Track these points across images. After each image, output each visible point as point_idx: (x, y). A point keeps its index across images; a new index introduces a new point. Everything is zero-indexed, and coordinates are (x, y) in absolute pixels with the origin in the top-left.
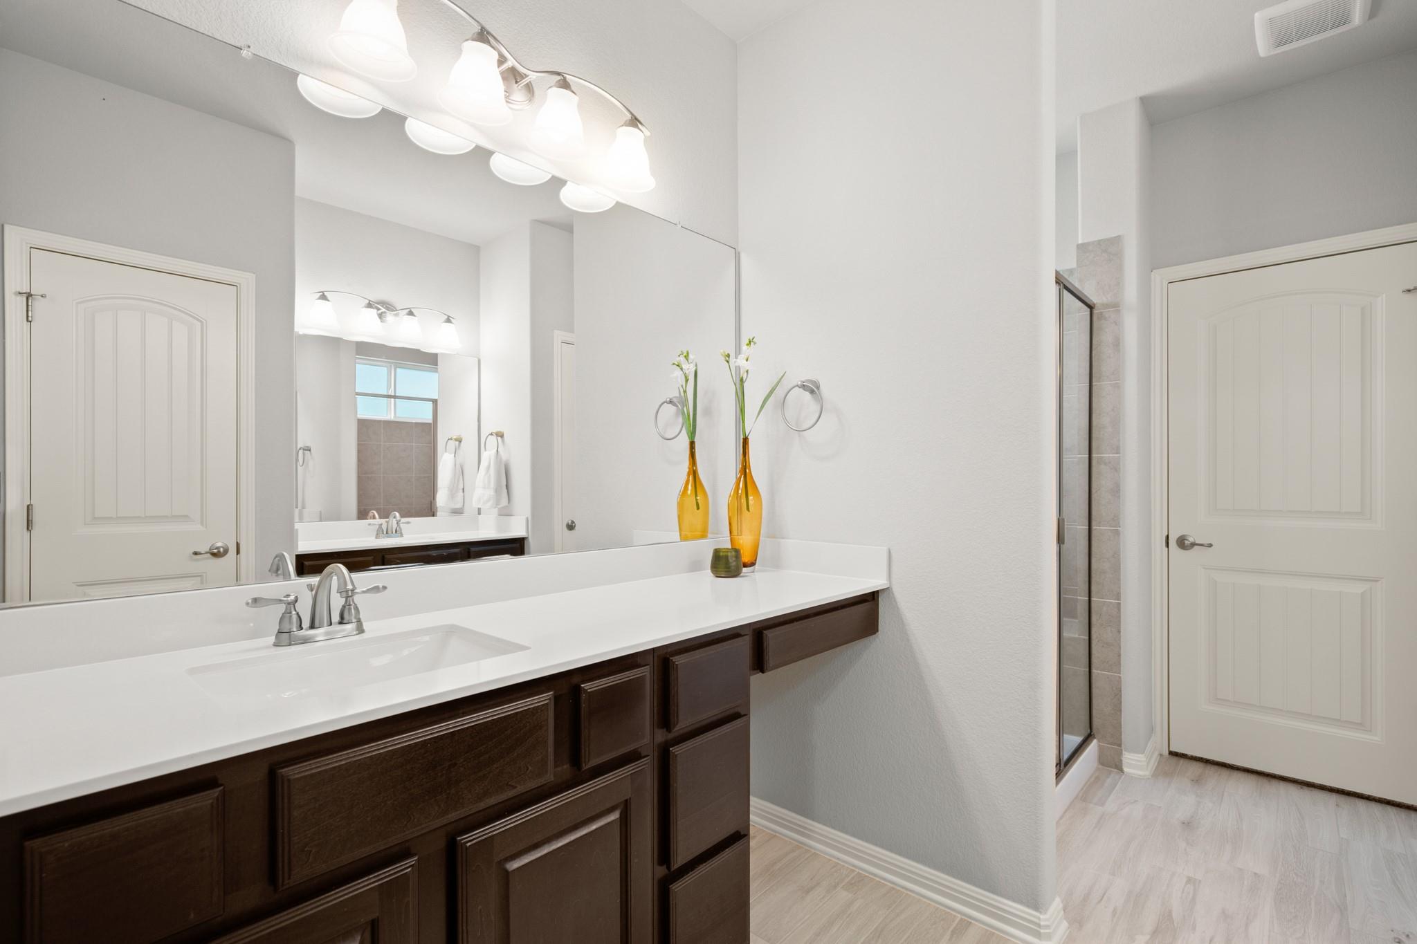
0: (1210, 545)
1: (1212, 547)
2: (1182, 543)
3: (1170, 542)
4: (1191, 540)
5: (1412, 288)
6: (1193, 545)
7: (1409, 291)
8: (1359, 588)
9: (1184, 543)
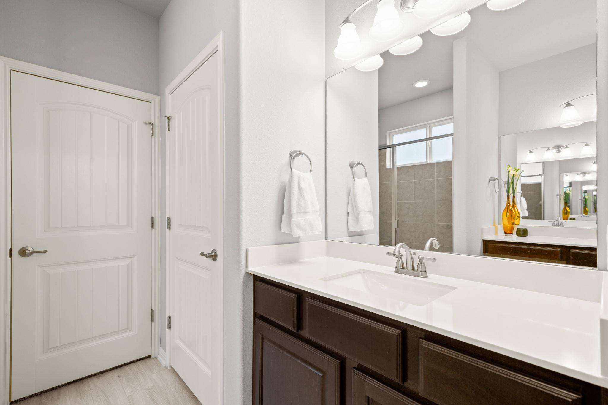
0: (46, 251)
1: (47, 253)
2: (23, 252)
3: (13, 253)
4: (30, 249)
5: (147, 122)
6: (33, 252)
7: (146, 123)
8: (126, 262)
9: (26, 252)
